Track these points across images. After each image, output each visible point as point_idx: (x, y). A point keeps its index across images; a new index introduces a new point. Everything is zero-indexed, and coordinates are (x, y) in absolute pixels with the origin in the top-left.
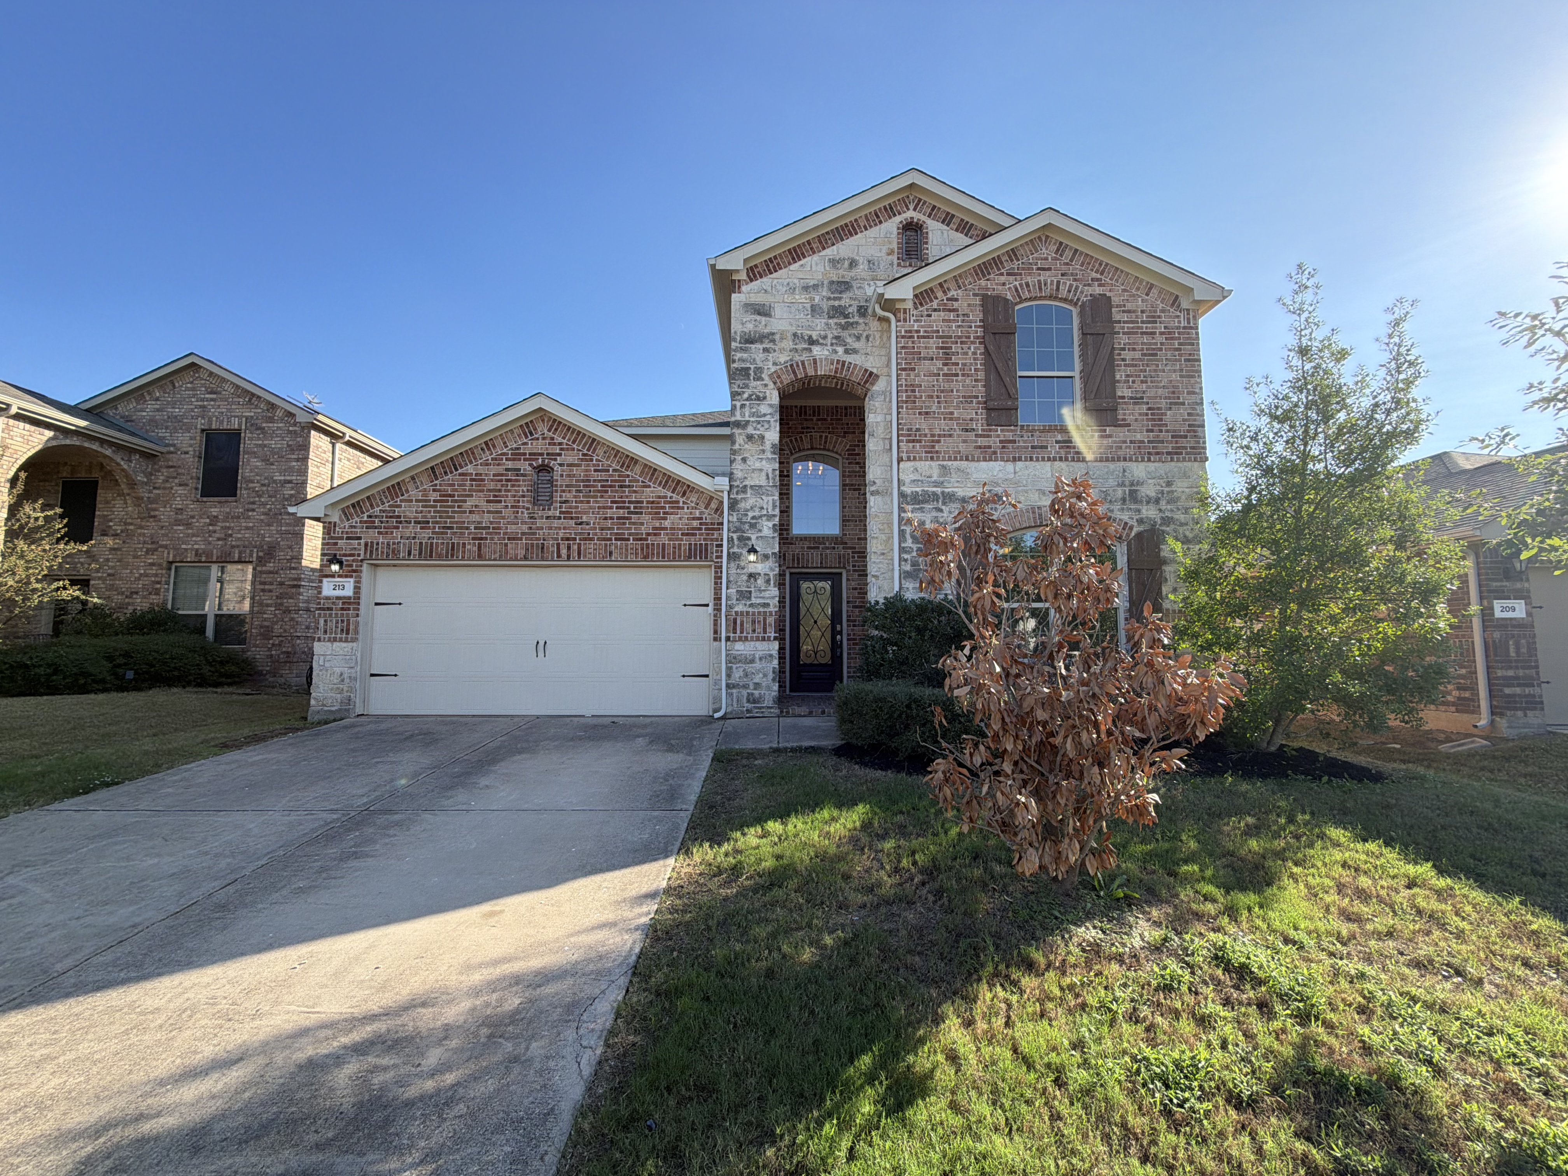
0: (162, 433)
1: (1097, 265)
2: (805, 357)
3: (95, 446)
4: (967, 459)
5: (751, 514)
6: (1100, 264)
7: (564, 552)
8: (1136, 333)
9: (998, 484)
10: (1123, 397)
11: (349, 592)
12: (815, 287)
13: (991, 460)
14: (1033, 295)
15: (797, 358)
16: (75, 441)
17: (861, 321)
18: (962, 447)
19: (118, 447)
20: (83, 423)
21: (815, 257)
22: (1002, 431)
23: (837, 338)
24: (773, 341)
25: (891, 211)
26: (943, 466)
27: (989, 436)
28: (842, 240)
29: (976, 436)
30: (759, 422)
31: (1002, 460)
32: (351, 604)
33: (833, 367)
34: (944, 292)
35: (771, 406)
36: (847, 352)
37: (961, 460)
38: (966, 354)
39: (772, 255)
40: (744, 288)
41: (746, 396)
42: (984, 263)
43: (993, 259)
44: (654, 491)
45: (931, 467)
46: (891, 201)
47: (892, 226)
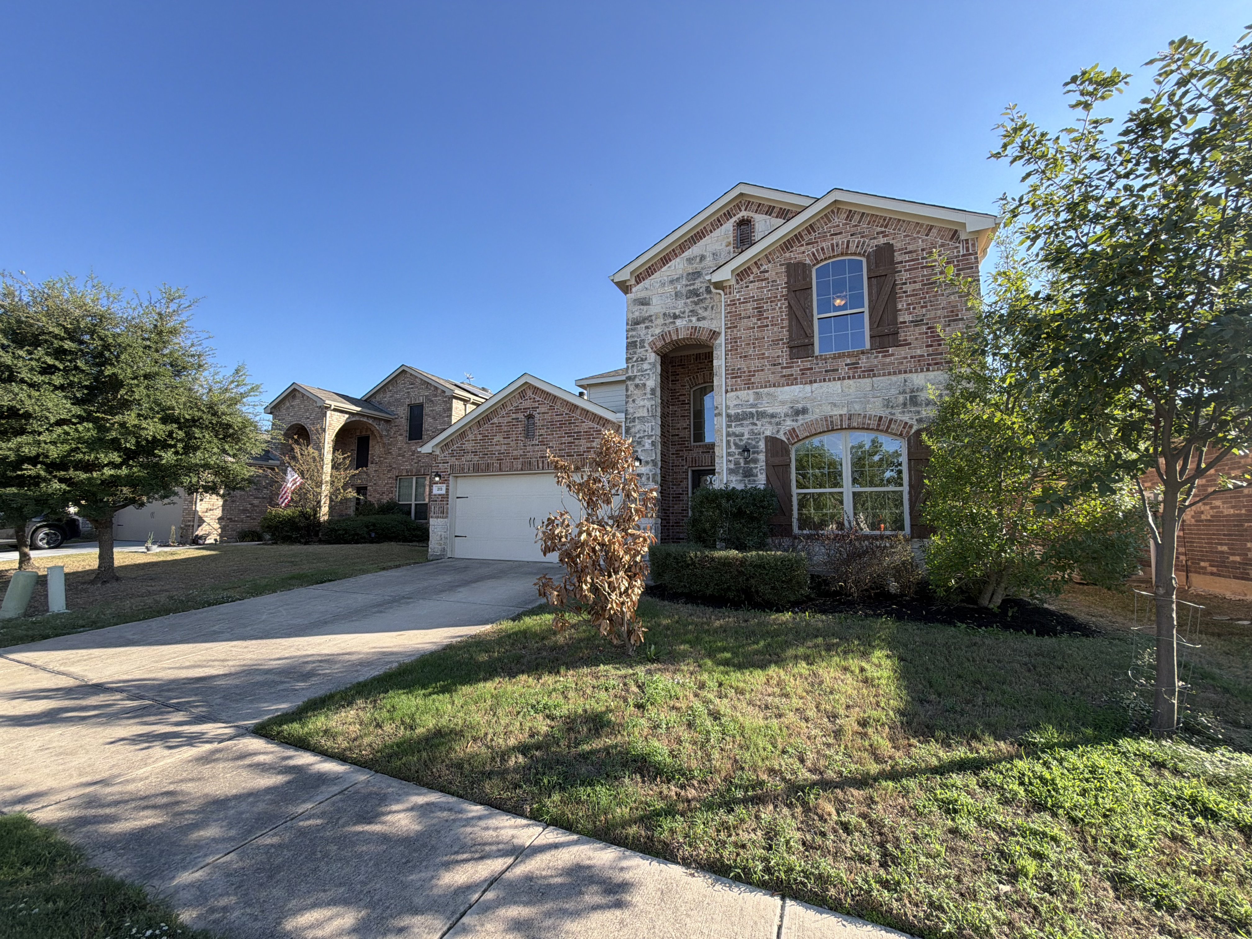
0: (393, 408)
1: (881, 221)
2: (671, 328)
3: (365, 420)
4: (774, 386)
5: (638, 436)
6: (885, 220)
7: (541, 465)
8: (917, 268)
9: (798, 402)
10: (905, 322)
11: (443, 492)
12: (678, 279)
13: (792, 384)
14: (827, 256)
15: (666, 329)
16: (357, 418)
17: (708, 296)
18: (771, 378)
19: (375, 419)
20: (359, 409)
21: (678, 260)
22: (802, 362)
23: (691, 311)
24: (651, 321)
25: (729, 215)
26: (757, 393)
27: (791, 367)
28: (695, 243)
29: (782, 368)
30: (642, 375)
31: (801, 383)
32: (445, 497)
33: (689, 332)
34: (759, 268)
35: (650, 363)
36: (698, 320)
37: (770, 387)
38: (775, 309)
39: (650, 264)
40: (634, 290)
41: (635, 359)
42: (788, 240)
43: (796, 235)
44: (588, 424)
45: (748, 394)
46: (728, 208)
47: (729, 226)
